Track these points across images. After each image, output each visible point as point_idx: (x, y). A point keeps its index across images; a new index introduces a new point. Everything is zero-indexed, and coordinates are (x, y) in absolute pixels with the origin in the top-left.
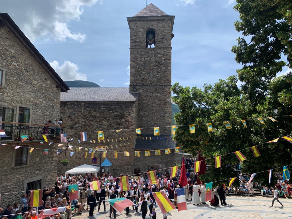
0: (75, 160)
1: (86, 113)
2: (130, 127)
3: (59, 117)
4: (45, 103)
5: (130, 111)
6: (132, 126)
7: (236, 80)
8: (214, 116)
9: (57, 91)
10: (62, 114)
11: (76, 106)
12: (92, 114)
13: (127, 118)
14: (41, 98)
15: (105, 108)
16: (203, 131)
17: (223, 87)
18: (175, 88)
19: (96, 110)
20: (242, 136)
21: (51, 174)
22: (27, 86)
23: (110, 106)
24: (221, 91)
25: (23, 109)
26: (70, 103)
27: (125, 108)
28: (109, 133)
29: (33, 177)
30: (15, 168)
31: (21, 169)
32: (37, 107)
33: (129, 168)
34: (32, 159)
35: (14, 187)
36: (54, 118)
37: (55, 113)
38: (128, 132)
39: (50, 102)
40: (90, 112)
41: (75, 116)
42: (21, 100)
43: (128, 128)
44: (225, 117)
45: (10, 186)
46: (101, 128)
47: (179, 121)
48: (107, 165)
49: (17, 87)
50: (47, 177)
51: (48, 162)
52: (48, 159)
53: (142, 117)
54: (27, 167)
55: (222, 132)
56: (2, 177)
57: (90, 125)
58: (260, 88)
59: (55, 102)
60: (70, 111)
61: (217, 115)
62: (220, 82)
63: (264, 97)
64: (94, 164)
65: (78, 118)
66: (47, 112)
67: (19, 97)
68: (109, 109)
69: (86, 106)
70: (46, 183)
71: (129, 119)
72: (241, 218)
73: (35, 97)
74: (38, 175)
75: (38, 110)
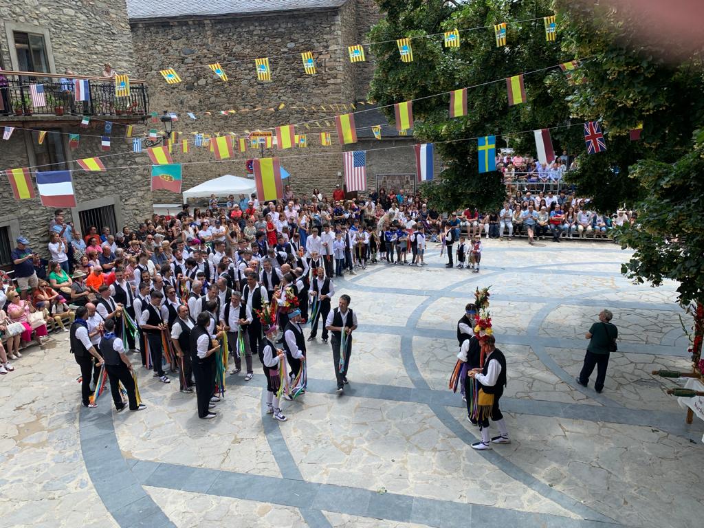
0: (208, 166)
1: (218, 48)
2: (329, 82)
3: (132, 58)
4: (84, 20)
5: (325, 37)
6: (335, 78)
10: (164, 53)
11: (192, 30)
12: (234, 50)
13: (321, 57)
14: (71, 8)
15: (263, 32)
19: (243, 38)
21: (135, 193)
23: (276, 26)
25: (25, 36)
26: (176, 24)
27: (315, 28)
29: (91, 199)
32: (63, 32)
36: (117, 60)
37: (120, 47)
38: (325, 95)
39: (97, 17)
40: (228, 45)
41: (195, 57)
42: (14, 13)
43: (325, 85)
46: (259, 87)
50: (126, 200)
51: (124, 167)
52: (121, 161)
57: (233, 79)
59: (114, 16)
60: (180, 44)
64: (252, 175)
65: (201, 63)
66: (95, 44)
67: (7, 5)
68: (274, 33)
69: (217, 28)
70: (127, 212)
71: (327, 60)
72: (565, 287)
73: (52, 4)
74: (103, 196)
75: (68, 39)
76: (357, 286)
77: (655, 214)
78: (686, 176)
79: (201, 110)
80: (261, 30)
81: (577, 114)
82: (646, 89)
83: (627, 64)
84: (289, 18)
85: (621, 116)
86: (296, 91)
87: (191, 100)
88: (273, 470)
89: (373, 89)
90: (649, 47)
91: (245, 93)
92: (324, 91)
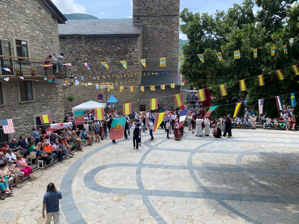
0: (80, 97)
1: (87, 48)
2: (134, 63)
3: (59, 52)
4: (42, 36)
5: (133, 45)
6: (137, 62)
7: (252, 4)
8: (224, 46)
9: (54, 22)
11: (76, 40)
12: (94, 49)
13: (131, 53)
14: (38, 31)
15: (107, 42)
16: (212, 62)
17: (238, 13)
18: (184, 15)
20: (252, 67)
21: (58, 109)
22: (19, 15)
23: (113, 40)
24: (234, 18)
25: (20, 42)
26: (69, 37)
27: (129, 42)
28: (113, 69)
29: (41, 112)
30: (22, 102)
31: (28, 104)
32: (34, 40)
33: (135, 104)
34: (38, 95)
35: (24, 121)
37: (55, 47)
38: (133, 69)
39: (47, 35)
40: (92, 47)
41: (76, 51)
42: (16, 32)
43: (133, 64)
44: (236, 47)
45: (20, 120)
47: (186, 53)
48: (113, 102)
49: (10, 17)
50: (54, 112)
51: (54, 98)
52: (53, 95)
53: (147, 52)
54: (33, 102)
55: (231, 63)
56: (11, 111)
57: (93, 61)
58: (278, 15)
59: (53, 34)
60: (70, 46)
61: (227, 45)
62: (235, 8)
63: (281, 25)
64: (100, 101)
65: (79, 54)
66: (46, 46)
67: (14, 28)
68: (111, 43)
69: (87, 40)
70: (54, 117)
71: (134, 55)
72: (242, 147)
73: (31, 29)
74: (46, 110)
75: (36, 43)
79: (78, 73)
80: (106, 42)
84: (118, 37)
86: (120, 67)
87: (74, 69)
91: (98, 67)
92: (132, 67)
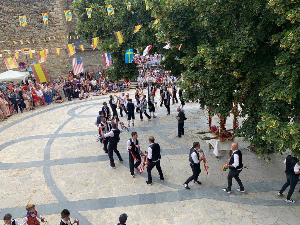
2: (56, 24)
5: (51, 3)
6: (59, 23)
12: (5, 9)
13: (50, 13)
19: (9, 3)
38: (55, 31)
43: (54, 26)
57: (6, 24)
64: (23, 70)
68: (25, 2)
71: (54, 14)
76: (81, 115)
77: (189, 77)
78: (198, 62)
81: (160, 41)
82: (181, 32)
83: (174, 23)
85: (175, 42)
86: (40, 29)
88: (54, 200)
89: (78, 29)
90: (181, 17)
91: (14, 30)
92: (54, 29)
